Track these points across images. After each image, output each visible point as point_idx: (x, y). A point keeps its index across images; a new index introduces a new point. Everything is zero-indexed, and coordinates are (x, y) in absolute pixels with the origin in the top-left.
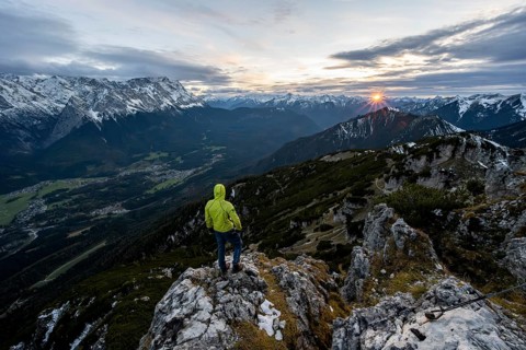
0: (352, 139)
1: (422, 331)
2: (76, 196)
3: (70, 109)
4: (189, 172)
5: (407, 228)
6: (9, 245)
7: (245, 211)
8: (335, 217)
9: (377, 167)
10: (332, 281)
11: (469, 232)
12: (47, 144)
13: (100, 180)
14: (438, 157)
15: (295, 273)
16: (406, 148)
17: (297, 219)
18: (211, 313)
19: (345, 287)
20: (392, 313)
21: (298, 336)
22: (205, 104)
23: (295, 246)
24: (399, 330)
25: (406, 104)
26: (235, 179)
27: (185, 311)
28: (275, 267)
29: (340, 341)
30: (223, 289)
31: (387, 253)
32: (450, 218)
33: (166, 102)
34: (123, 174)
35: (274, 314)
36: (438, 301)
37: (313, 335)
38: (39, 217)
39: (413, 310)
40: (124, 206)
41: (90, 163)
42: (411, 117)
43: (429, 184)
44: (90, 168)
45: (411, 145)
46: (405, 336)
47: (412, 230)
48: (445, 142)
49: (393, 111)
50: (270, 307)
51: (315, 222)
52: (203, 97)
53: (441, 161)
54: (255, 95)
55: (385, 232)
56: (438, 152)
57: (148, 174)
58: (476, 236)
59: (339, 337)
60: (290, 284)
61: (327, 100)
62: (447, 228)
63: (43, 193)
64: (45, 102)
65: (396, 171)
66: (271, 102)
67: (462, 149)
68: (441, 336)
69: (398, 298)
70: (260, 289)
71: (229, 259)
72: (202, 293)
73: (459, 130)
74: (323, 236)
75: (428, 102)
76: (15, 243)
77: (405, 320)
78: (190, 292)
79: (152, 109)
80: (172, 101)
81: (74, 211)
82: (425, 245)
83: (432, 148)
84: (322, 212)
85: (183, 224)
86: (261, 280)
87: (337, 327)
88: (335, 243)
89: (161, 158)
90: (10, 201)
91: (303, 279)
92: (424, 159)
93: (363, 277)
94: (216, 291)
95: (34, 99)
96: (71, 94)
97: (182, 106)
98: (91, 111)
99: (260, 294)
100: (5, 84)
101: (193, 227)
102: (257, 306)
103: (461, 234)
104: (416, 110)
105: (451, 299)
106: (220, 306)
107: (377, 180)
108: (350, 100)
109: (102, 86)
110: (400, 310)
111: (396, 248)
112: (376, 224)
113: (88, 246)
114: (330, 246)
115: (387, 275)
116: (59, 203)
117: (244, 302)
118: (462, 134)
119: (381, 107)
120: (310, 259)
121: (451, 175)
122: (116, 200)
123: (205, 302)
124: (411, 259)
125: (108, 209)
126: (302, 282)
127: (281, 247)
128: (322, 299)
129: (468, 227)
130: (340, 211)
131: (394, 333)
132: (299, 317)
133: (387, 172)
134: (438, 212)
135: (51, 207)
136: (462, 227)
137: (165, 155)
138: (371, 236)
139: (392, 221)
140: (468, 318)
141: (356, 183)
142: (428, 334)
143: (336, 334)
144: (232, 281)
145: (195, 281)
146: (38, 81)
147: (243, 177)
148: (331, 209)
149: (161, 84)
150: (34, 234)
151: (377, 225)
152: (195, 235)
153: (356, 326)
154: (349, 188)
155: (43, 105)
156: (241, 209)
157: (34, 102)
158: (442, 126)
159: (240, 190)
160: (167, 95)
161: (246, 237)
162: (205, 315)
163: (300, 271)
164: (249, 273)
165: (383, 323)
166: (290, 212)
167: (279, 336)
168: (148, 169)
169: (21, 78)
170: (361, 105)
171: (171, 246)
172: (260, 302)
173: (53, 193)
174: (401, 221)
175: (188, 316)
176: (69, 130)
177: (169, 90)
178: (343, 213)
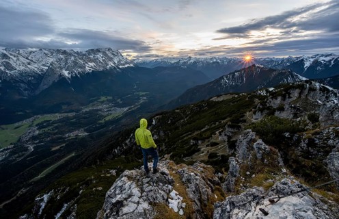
0: (231, 86)
1: (266, 210)
2: (56, 125)
3: (51, 70)
4: (126, 109)
5: (264, 146)
6: (16, 155)
7: (162, 134)
8: (220, 137)
9: (248, 104)
10: (216, 179)
11: (308, 147)
12: (37, 92)
13: (70, 115)
14: (290, 97)
15: (192, 174)
16: (267, 91)
17: (194, 139)
18: (140, 198)
19: (226, 182)
20: (250, 199)
21: (193, 212)
22: (135, 65)
23: (194, 156)
24: (253, 209)
25: (268, 62)
26: (155, 113)
27: (124, 196)
28: (180, 170)
29: (218, 215)
30: (147, 183)
31: (250, 161)
32: (295, 138)
33: (111, 64)
34: (84, 111)
35: (179, 199)
36: (278, 192)
37: (203, 212)
38: (34, 138)
39: (263, 198)
40: (86, 131)
41: (64, 104)
42: (271, 70)
43: (283, 115)
44: (64, 107)
45: (271, 89)
46: (256, 213)
47: (267, 147)
48: (294, 87)
49: (259, 67)
50: (176, 195)
51: (207, 140)
52: (134, 60)
53: (291, 100)
54: (167, 58)
55: (250, 148)
56: (289, 94)
57: (100, 110)
58: (312, 151)
59: (217, 213)
60: (189, 181)
61: (215, 60)
62: (293, 145)
63: (36, 123)
64: (36, 65)
65: (261, 107)
66: (178, 63)
67: (306, 92)
68: (278, 213)
69: (254, 190)
70: (170, 183)
71: (150, 165)
72: (134, 185)
73: (304, 79)
74: (212, 150)
75: (283, 60)
76: (20, 154)
77: (258, 203)
78: (127, 185)
79: (101, 69)
80: (114, 63)
81: (55, 134)
82: (275, 156)
83: (286, 92)
84: (211, 134)
85: (122, 142)
86: (170, 178)
87: (216, 207)
88: (220, 154)
89: (107, 100)
90: (16, 128)
91: (197, 177)
92: (279, 99)
93: (235, 176)
94: (143, 184)
95: (29, 64)
96: (51, 60)
97: (121, 67)
98: (64, 71)
99: (170, 187)
100: (11, 55)
101: (128, 144)
102: (168, 194)
103: (303, 149)
104: (275, 66)
105: (286, 190)
106: (145, 193)
107: (248, 113)
108: (230, 60)
109: (71, 55)
110: (255, 197)
111: (256, 158)
112: (244, 142)
113: (64, 156)
114: (217, 156)
115: (250, 175)
116: (46, 129)
117: (160, 191)
118: (306, 82)
119: (251, 65)
120: (202, 165)
121: (298, 110)
122: (80, 127)
123: (136, 191)
124: (266, 165)
125: (76, 132)
126: (196, 179)
127: (185, 157)
128: (209, 190)
129: (307, 144)
130: (223, 134)
131: (250, 211)
132: (194, 201)
133: (255, 108)
134: (287, 134)
135: (41, 131)
136: (303, 144)
137: (110, 98)
138: (241, 150)
139: (254, 141)
140: (294, 202)
141: (234, 115)
142: (270, 212)
143: (216, 211)
144: (152, 179)
145: (130, 178)
146: (31, 52)
147: (160, 112)
148: (217, 132)
149: (107, 52)
150: (31, 148)
151: (245, 144)
152: (130, 149)
153: (228, 207)
154: (229, 119)
155: (34, 67)
156: (159, 133)
157: (29, 66)
158: (293, 77)
159: (159, 120)
160: (111, 59)
161: (162, 150)
162: (136, 199)
163: (196, 172)
164: (163, 173)
165: (244, 205)
166: (190, 134)
167: (181, 213)
168: (100, 107)
169: (21, 51)
170: (237, 63)
171: (115, 155)
172: (170, 191)
173: (42, 123)
174: (260, 141)
175: (126, 199)
176: (51, 83)
177: (112, 56)
178: (225, 135)
